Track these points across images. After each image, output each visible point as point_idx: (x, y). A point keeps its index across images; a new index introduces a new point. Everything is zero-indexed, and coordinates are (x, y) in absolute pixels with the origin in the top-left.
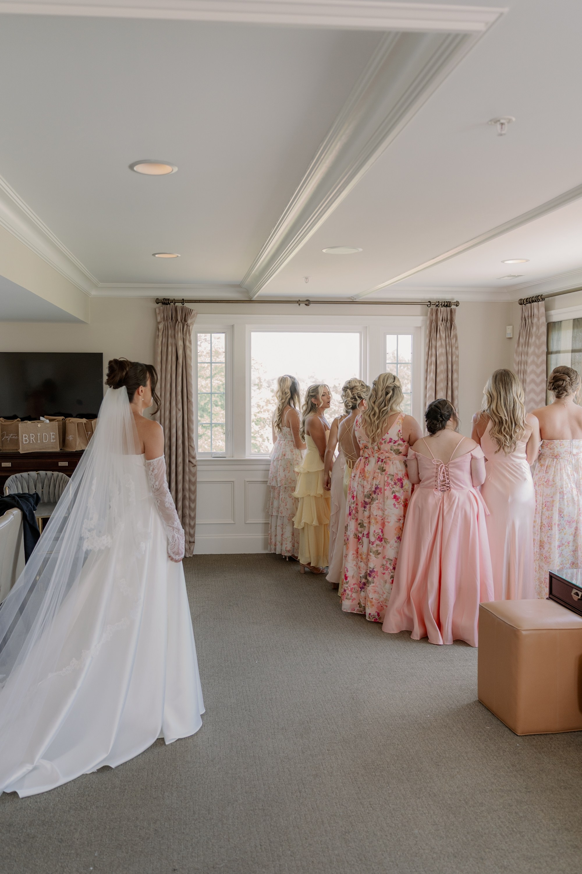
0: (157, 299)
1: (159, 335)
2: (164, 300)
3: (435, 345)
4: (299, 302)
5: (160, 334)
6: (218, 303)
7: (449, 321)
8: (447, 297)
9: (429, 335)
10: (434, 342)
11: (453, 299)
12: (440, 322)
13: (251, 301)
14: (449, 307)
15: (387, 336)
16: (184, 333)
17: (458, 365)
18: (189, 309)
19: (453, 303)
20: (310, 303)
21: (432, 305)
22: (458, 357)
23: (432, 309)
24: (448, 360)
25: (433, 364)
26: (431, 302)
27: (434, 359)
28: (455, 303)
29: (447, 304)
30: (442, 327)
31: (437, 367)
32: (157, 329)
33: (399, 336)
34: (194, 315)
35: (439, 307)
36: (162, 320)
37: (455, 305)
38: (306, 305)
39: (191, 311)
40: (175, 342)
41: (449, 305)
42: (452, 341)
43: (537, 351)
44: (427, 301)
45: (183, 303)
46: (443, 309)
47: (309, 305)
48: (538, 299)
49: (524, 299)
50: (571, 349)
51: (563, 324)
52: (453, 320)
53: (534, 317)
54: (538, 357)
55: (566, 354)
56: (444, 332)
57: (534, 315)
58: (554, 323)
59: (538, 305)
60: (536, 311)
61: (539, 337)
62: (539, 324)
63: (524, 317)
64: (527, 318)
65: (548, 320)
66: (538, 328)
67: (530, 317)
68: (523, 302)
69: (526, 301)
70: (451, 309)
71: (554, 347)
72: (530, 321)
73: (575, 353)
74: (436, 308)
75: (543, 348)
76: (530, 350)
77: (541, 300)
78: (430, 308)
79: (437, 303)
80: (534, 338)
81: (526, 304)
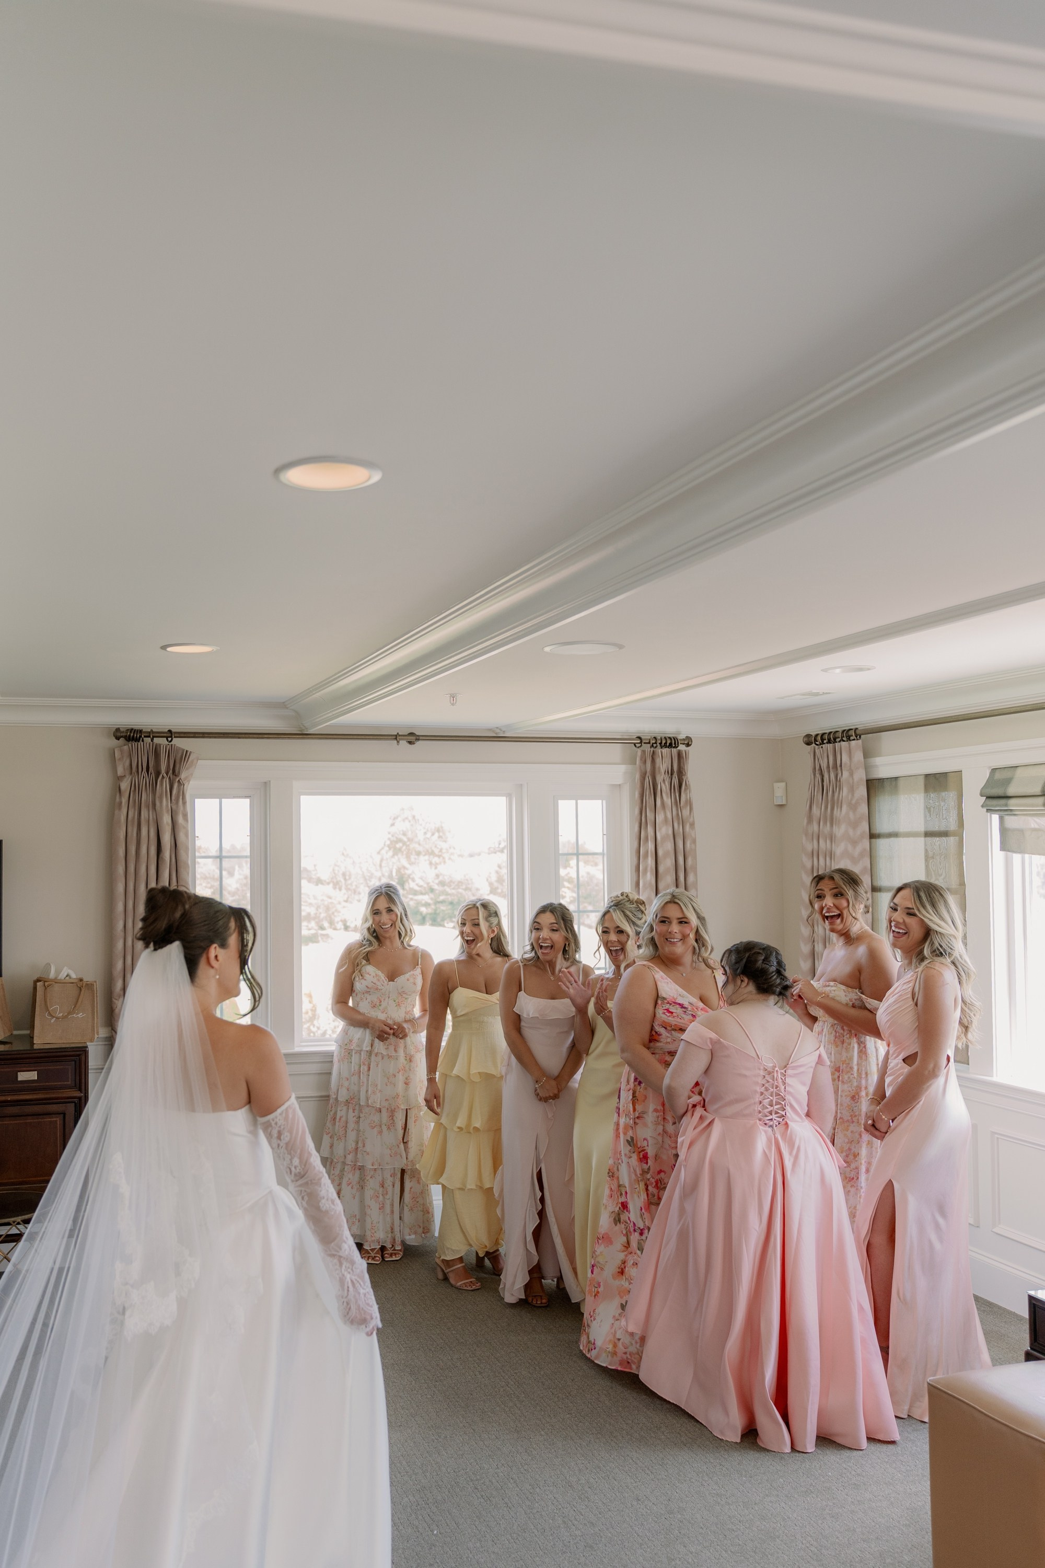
0: (118, 730)
1: (120, 803)
2: (131, 732)
3: (653, 819)
4: (396, 737)
5: (124, 800)
6: (239, 738)
7: (675, 775)
8: (667, 728)
9: (639, 801)
10: (650, 815)
11: (679, 733)
12: (662, 777)
13: (303, 735)
14: (676, 747)
15: (561, 802)
16: (173, 798)
17: (695, 858)
18: (184, 750)
19: (681, 740)
20: (419, 740)
21: (645, 743)
22: (694, 841)
23: (644, 752)
24: (677, 848)
25: (652, 857)
26: (643, 737)
27: (651, 846)
28: (684, 740)
29: (670, 743)
30: (665, 785)
31: (659, 862)
32: (118, 789)
33: (579, 801)
34: (192, 762)
35: (656, 747)
36: (127, 772)
37: (684, 744)
38: (410, 743)
39: (185, 755)
40: (155, 817)
41: (675, 744)
42: (684, 812)
43: (851, 832)
44: (635, 737)
45: (170, 739)
46: (666, 751)
47: (414, 744)
48: (849, 735)
49: (817, 735)
50: (922, 829)
51: (901, 783)
52: (684, 773)
53: (841, 769)
54: (854, 843)
55: (911, 839)
56: (667, 794)
57: (841, 766)
58: (881, 780)
59: (850, 747)
60: (845, 758)
61: (853, 807)
62: (853, 783)
63: (817, 767)
64: (826, 770)
65: (866, 775)
66: (852, 790)
67: (833, 768)
68: (815, 741)
69: (822, 740)
70: (679, 751)
71: (883, 825)
72: (832, 776)
73: (932, 838)
74: (650, 750)
75: (864, 827)
76: (839, 831)
77: (857, 737)
78: (639, 750)
79: (652, 740)
80: (845, 808)
81: (821, 744)
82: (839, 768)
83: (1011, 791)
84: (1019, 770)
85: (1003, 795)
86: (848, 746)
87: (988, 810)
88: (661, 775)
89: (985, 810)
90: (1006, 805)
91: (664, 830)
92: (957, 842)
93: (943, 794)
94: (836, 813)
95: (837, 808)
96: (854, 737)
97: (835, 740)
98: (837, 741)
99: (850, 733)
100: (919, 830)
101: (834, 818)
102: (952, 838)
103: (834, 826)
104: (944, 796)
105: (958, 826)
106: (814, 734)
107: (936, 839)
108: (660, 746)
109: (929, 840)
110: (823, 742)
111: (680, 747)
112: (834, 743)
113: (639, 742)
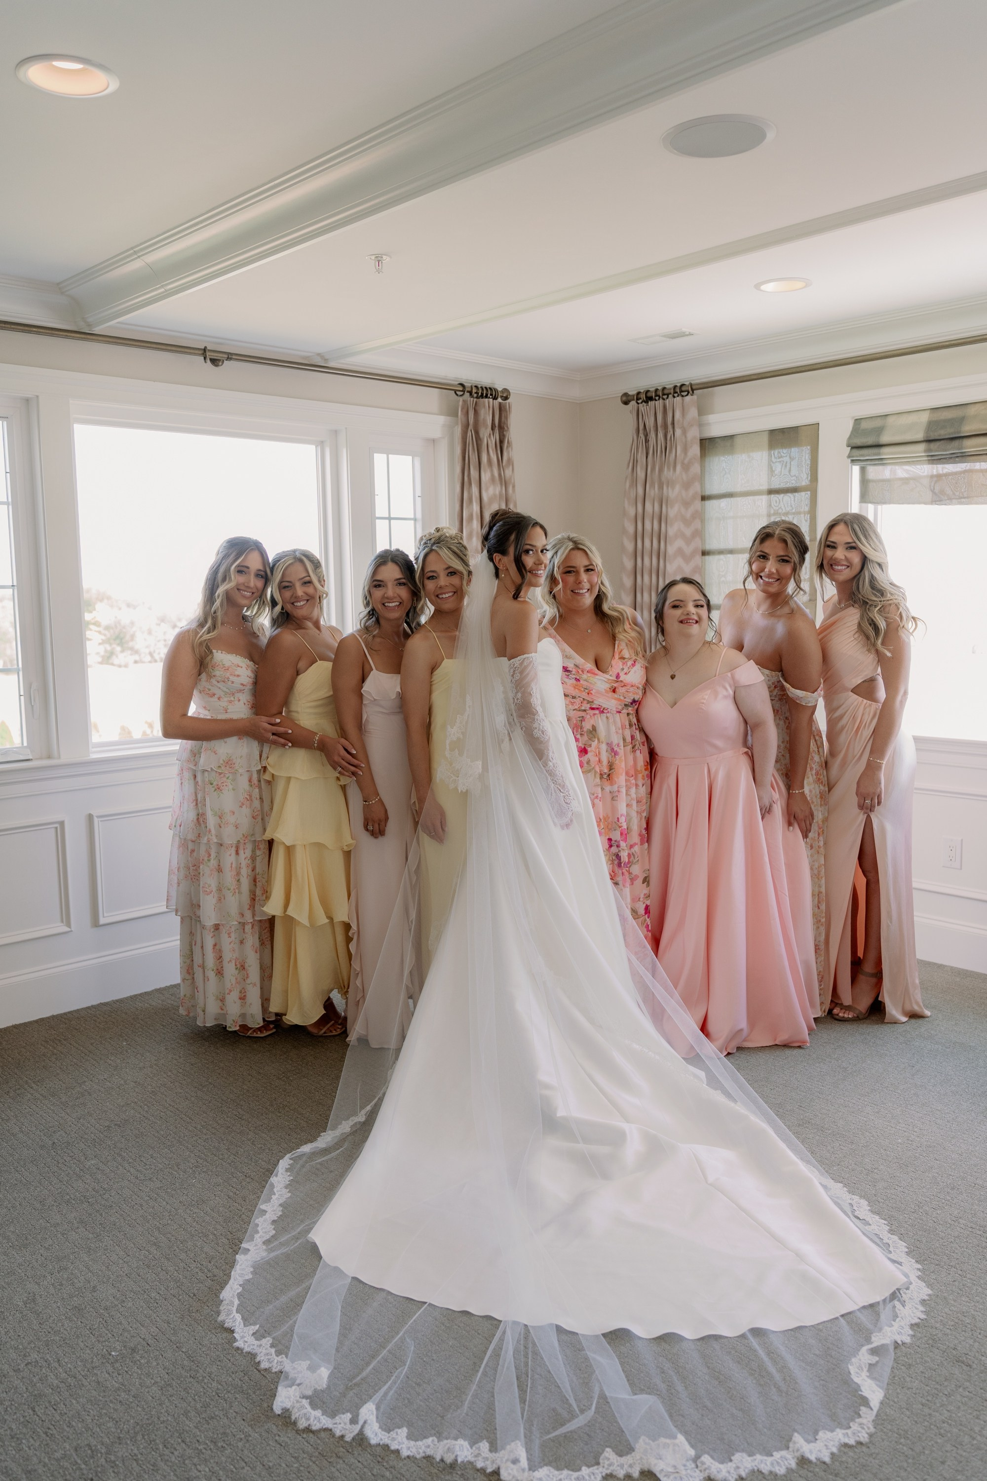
3: (478, 478)
4: (204, 353)
7: (498, 430)
8: (485, 379)
9: (460, 458)
10: (474, 473)
11: (496, 385)
12: (488, 431)
15: (376, 455)
19: (499, 392)
20: (228, 359)
21: (466, 391)
23: (466, 401)
26: (465, 384)
27: (476, 508)
28: (502, 392)
29: (491, 394)
33: (390, 456)
37: (503, 396)
41: (495, 395)
42: (506, 471)
43: (683, 493)
44: (456, 383)
46: (487, 402)
48: (681, 390)
49: (639, 393)
50: (765, 487)
51: (738, 441)
52: (506, 428)
53: (674, 428)
54: (687, 504)
55: (750, 498)
56: (493, 450)
57: (673, 423)
58: (712, 440)
59: (683, 403)
60: (678, 414)
61: (686, 468)
62: (686, 441)
63: (641, 427)
64: (652, 429)
65: (700, 432)
66: (685, 450)
67: (661, 427)
68: (638, 399)
69: (646, 397)
70: (500, 404)
71: (714, 486)
72: (661, 435)
73: (777, 496)
74: (472, 399)
75: (696, 488)
76: (673, 493)
77: (691, 392)
78: (461, 399)
79: (474, 388)
80: (679, 468)
81: (646, 402)
82: (670, 427)
83: (884, 439)
84: (890, 420)
85: (873, 444)
86: (681, 401)
87: (852, 461)
88: (486, 428)
91: (491, 491)
92: (809, 497)
93: (793, 449)
94: (667, 473)
95: (669, 469)
96: (688, 392)
97: (665, 397)
98: (667, 398)
99: (683, 389)
100: (761, 488)
101: (663, 479)
102: (803, 494)
103: (665, 487)
104: (794, 451)
105: (811, 481)
106: (635, 393)
107: (782, 495)
108: (482, 396)
109: (774, 497)
110: (649, 399)
111: (500, 400)
112: (664, 399)
113: (462, 389)
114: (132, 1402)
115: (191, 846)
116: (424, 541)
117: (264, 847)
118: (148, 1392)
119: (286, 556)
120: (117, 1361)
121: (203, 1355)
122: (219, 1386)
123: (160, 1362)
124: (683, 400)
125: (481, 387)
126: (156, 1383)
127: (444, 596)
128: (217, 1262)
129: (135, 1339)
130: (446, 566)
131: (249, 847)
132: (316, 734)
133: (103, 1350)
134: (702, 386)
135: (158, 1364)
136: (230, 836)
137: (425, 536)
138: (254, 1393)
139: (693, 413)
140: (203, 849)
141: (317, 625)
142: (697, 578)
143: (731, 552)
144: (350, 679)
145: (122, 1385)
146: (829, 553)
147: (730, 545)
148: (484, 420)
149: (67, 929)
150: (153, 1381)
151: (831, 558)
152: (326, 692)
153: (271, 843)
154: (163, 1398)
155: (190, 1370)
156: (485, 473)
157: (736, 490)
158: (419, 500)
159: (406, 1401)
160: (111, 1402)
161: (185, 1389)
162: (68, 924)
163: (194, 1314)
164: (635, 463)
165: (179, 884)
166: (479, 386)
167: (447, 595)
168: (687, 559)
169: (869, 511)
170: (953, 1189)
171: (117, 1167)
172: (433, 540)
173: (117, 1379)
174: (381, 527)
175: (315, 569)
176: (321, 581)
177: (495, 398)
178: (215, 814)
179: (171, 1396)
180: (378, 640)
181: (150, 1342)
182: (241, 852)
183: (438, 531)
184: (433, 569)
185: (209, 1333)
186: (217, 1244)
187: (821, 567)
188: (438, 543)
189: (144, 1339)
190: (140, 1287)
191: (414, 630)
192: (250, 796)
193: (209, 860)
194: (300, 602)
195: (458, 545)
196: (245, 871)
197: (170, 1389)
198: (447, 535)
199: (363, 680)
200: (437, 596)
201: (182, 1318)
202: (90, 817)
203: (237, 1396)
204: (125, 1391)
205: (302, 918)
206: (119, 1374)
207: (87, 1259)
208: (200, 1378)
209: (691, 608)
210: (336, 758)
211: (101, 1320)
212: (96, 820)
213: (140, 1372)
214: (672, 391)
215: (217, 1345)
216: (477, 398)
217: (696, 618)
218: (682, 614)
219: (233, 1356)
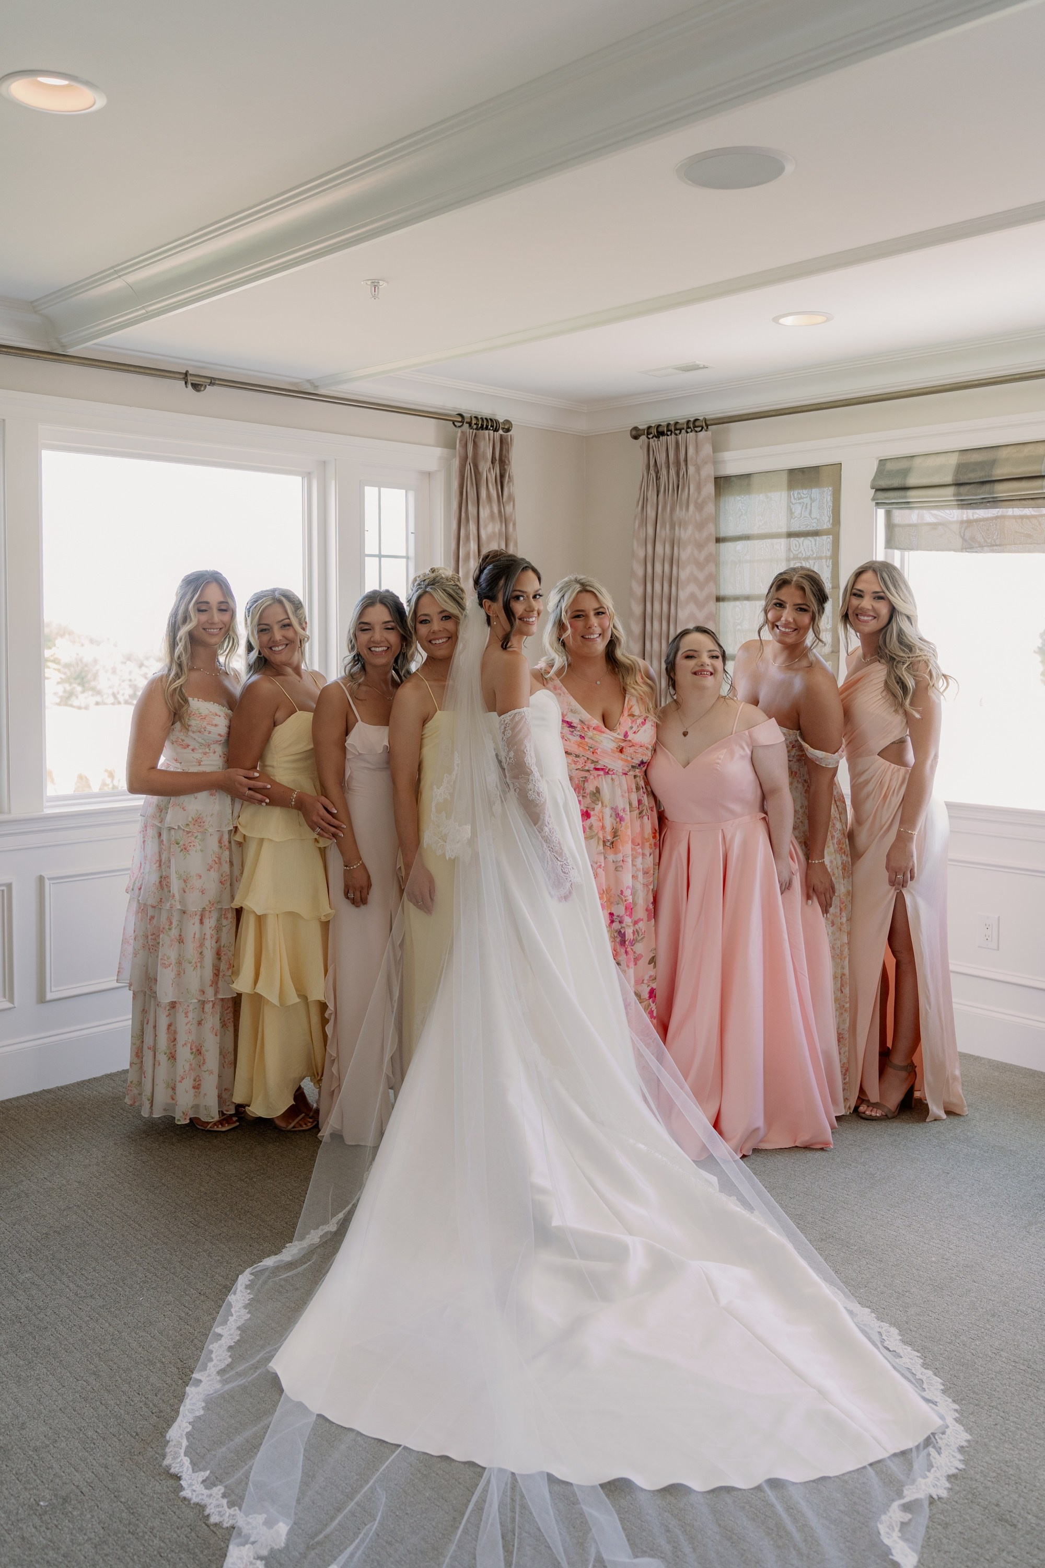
3: (476, 514)
4: (185, 378)
7: (496, 464)
8: (485, 408)
10: (472, 509)
11: (497, 416)
12: (488, 465)
15: (367, 488)
19: (500, 422)
21: (466, 422)
23: (464, 433)
26: (464, 415)
27: (473, 546)
28: (504, 423)
29: (491, 425)
33: (382, 489)
37: (504, 428)
41: (496, 427)
42: (506, 507)
43: (697, 535)
44: (455, 414)
46: (487, 434)
48: (695, 425)
49: (649, 428)
50: (784, 530)
51: (753, 480)
52: (507, 462)
53: (686, 465)
54: (700, 546)
55: (768, 541)
56: (492, 484)
57: (686, 460)
58: (727, 478)
59: (696, 439)
60: (691, 451)
61: (700, 507)
62: (700, 479)
63: (652, 461)
64: (663, 466)
65: (715, 470)
66: (699, 489)
67: (673, 463)
68: (648, 434)
69: (658, 432)
70: (501, 436)
71: (730, 527)
72: (673, 472)
73: (797, 539)
74: (471, 431)
75: (710, 529)
76: (686, 534)
77: (705, 428)
78: (459, 430)
79: (473, 419)
80: (692, 507)
81: (658, 437)
82: (683, 464)
83: (912, 481)
84: (917, 461)
85: (903, 486)
86: (695, 437)
87: (877, 504)
88: (486, 462)
89: (874, 503)
90: (905, 497)
91: (490, 528)
92: (831, 542)
93: (814, 490)
94: (679, 513)
95: (681, 508)
96: (702, 428)
97: (678, 432)
98: (680, 433)
99: (697, 424)
100: (780, 530)
101: (675, 519)
102: (825, 537)
103: (677, 528)
104: (815, 492)
105: (833, 524)
106: (645, 427)
107: (802, 539)
108: (482, 428)
109: (794, 541)
110: (660, 434)
111: (501, 432)
112: (676, 434)
113: (460, 419)
114: (61, 1563)
115: (150, 912)
116: (417, 582)
117: (231, 916)
118: (80, 1550)
119: (265, 596)
120: (46, 1512)
121: (144, 1506)
122: (162, 1544)
123: (95, 1514)
124: (696, 436)
125: (482, 418)
126: (90, 1539)
127: (437, 642)
128: (164, 1395)
129: (68, 1486)
130: (439, 610)
131: (215, 915)
132: (293, 791)
133: (30, 1499)
134: (716, 422)
135: (93, 1517)
136: (195, 902)
137: (419, 577)
138: (202, 1552)
139: (707, 449)
140: (164, 915)
141: (297, 670)
142: (710, 626)
143: (747, 598)
144: (332, 730)
145: (51, 1541)
146: (855, 601)
147: (747, 591)
148: (484, 453)
149: (10, 1005)
150: (86, 1538)
151: (857, 608)
152: (305, 745)
153: (239, 912)
154: (97, 1557)
155: (130, 1524)
156: (484, 509)
157: (752, 533)
158: (412, 537)
159: (376, 1564)
160: (37, 1562)
161: (123, 1548)
162: (11, 1000)
163: (135, 1457)
164: (645, 501)
165: (135, 955)
166: (479, 417)
167: (441, 641)
168: (700, 605)
169: (896, 558)
170: (993, 1316)
171: (54, 1282)
172: (427, 582)
173: (46, 1534)
174: (371, 565)
175: (296, 611)
176: (303, 624)
177: (496, 430)
178: (180, 878)
179: (106, 1555)
180: (364, 688)
181: (84, 1490)
182: (206, 921)
183: (433, 572)
184: (426, 612)
185: (153, 1480)
186: (165, 1373)
187: (846, 617)
188: (433, 585)
189: (77, 1487)
190: (75, 1424)
191: (403, 678)
192: (219, 859)
193: (170, 929)
194: (278, 646)
195: (454, 587)
196: (210, 944)
197: (106, 1547)
198: (443, 576)
199: (347, 732)
200: (430, 641)
201: (122, 1461)
202: (41, 879)
203: (182, 1556)
204: (53, 1549)
205: (272, 997)
206: (48, 1529)
207: (16, 1390)
208: (141, 1534)
209: (706, 659)
210: (315, 818)
211: (30, 1463)
212: (47, 882)
213: (71, 1526)
214: (685, 426)
215: (161, 1494)
216: (477, 429)
217: (710, 669)
218: (696, 665)
219: (178, 1508)
